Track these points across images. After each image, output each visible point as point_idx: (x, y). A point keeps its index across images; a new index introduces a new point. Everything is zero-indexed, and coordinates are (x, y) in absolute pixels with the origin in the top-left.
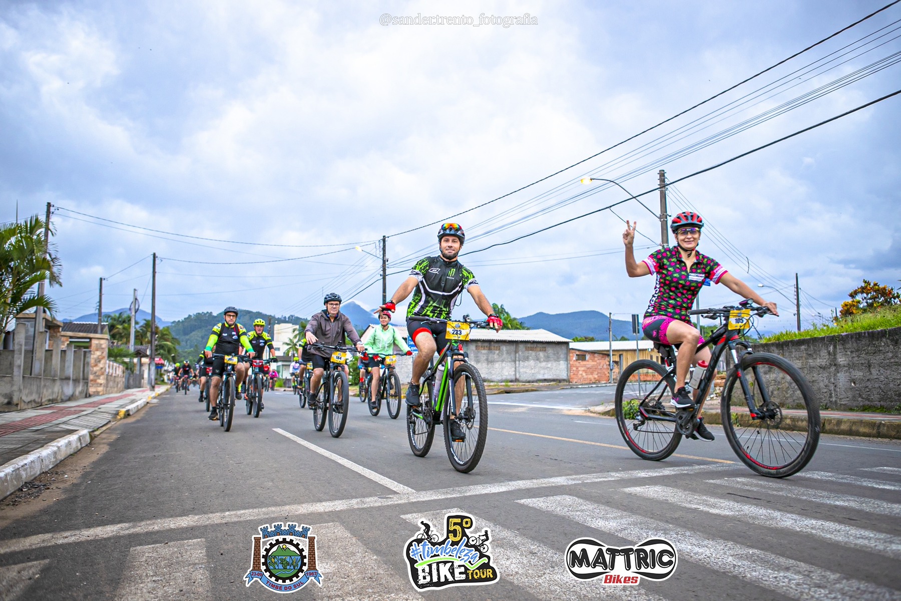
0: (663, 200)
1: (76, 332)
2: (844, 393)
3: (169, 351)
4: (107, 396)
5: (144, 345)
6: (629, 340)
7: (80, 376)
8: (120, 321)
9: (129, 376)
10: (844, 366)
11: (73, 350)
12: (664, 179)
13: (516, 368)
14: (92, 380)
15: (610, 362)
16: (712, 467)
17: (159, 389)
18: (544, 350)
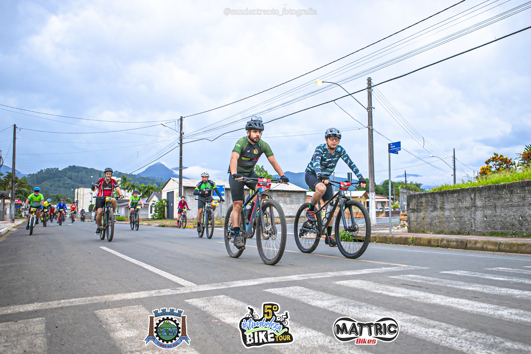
0: (370, 97)
2: (479, 224)
5: (7, 190)
10: (480, 207)
12: (371, 84)
16: (394, 269)
17: (18, 222)
18: (289, 196)
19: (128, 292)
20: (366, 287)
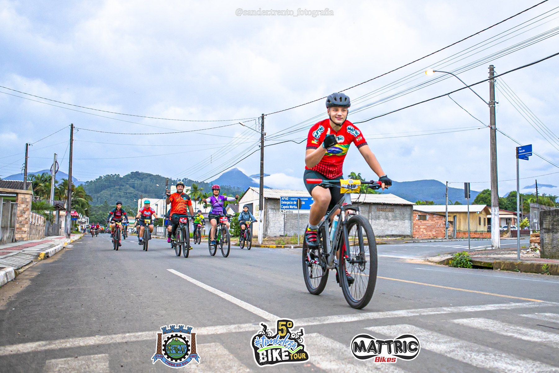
0: (492, 90)
1: (5, 188)
3: (83, 206)
4: (30, 241)
5: (62, 200)
6: (462, 204)
7: (7, 224)
8: (43, 180)
9: (49, 226)
11: (2, 202)
12: (493, 73)
14: (18, 228)
15: (446, 222)
16: (525, 305)
17: (74, 237)
18: (392, 211)
19: (203, 326)
20: (492, 328)
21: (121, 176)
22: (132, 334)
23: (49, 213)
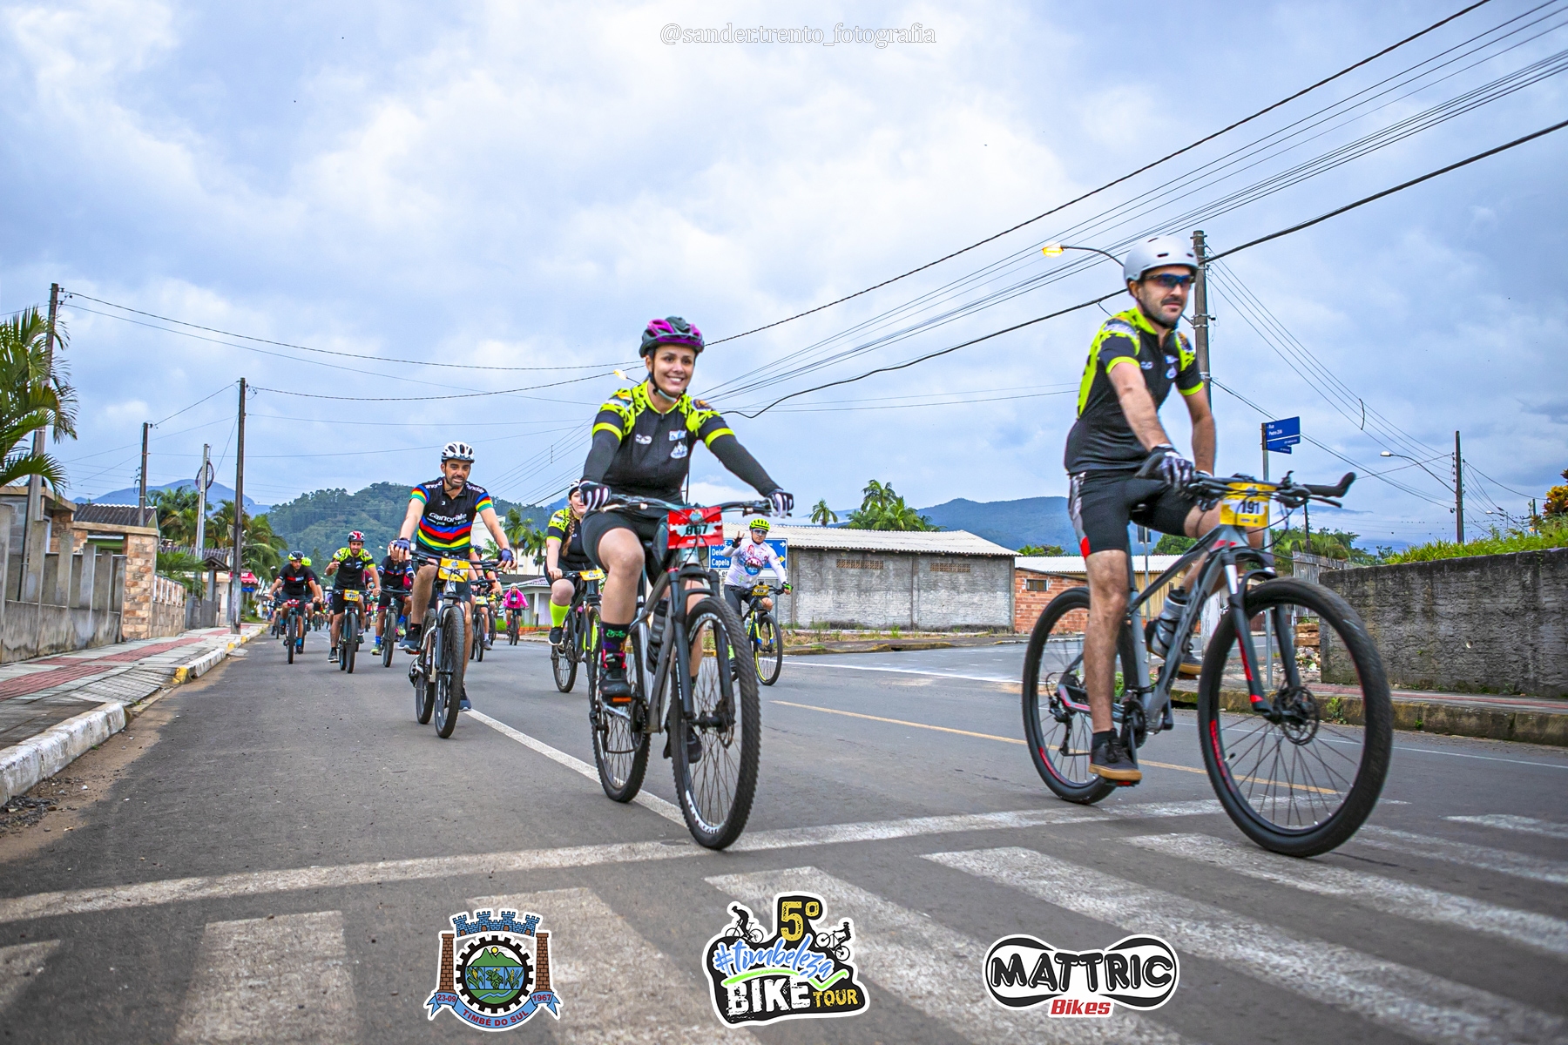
1: (100, 522)
2: (1551, 664)
3: (267, 560)
4: (154, 641)
5: (222, 548)
7: (105, 603)
8: (179, 504)
9: (194, 605)
10: (1553, 612)
11: (95, 555)
12: (1203, 249)
13: (912, 603)
14: (127, 612)
16: (1296, 801)
17: (248, 631)
18: (966, 570)
19: (548, 847)
20: (1222, 859)
21: (351, 493)
22: (390, 864)
23: (193, 576)
